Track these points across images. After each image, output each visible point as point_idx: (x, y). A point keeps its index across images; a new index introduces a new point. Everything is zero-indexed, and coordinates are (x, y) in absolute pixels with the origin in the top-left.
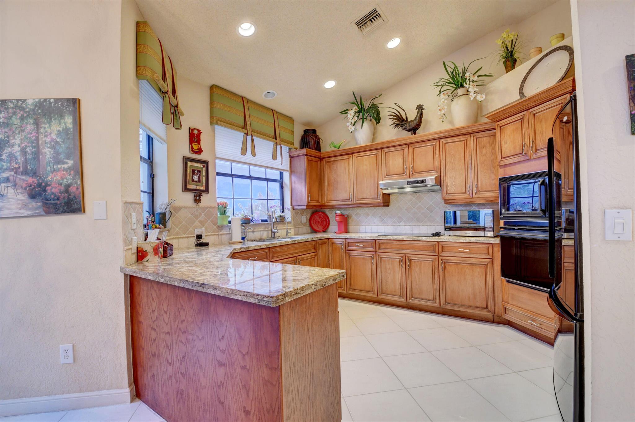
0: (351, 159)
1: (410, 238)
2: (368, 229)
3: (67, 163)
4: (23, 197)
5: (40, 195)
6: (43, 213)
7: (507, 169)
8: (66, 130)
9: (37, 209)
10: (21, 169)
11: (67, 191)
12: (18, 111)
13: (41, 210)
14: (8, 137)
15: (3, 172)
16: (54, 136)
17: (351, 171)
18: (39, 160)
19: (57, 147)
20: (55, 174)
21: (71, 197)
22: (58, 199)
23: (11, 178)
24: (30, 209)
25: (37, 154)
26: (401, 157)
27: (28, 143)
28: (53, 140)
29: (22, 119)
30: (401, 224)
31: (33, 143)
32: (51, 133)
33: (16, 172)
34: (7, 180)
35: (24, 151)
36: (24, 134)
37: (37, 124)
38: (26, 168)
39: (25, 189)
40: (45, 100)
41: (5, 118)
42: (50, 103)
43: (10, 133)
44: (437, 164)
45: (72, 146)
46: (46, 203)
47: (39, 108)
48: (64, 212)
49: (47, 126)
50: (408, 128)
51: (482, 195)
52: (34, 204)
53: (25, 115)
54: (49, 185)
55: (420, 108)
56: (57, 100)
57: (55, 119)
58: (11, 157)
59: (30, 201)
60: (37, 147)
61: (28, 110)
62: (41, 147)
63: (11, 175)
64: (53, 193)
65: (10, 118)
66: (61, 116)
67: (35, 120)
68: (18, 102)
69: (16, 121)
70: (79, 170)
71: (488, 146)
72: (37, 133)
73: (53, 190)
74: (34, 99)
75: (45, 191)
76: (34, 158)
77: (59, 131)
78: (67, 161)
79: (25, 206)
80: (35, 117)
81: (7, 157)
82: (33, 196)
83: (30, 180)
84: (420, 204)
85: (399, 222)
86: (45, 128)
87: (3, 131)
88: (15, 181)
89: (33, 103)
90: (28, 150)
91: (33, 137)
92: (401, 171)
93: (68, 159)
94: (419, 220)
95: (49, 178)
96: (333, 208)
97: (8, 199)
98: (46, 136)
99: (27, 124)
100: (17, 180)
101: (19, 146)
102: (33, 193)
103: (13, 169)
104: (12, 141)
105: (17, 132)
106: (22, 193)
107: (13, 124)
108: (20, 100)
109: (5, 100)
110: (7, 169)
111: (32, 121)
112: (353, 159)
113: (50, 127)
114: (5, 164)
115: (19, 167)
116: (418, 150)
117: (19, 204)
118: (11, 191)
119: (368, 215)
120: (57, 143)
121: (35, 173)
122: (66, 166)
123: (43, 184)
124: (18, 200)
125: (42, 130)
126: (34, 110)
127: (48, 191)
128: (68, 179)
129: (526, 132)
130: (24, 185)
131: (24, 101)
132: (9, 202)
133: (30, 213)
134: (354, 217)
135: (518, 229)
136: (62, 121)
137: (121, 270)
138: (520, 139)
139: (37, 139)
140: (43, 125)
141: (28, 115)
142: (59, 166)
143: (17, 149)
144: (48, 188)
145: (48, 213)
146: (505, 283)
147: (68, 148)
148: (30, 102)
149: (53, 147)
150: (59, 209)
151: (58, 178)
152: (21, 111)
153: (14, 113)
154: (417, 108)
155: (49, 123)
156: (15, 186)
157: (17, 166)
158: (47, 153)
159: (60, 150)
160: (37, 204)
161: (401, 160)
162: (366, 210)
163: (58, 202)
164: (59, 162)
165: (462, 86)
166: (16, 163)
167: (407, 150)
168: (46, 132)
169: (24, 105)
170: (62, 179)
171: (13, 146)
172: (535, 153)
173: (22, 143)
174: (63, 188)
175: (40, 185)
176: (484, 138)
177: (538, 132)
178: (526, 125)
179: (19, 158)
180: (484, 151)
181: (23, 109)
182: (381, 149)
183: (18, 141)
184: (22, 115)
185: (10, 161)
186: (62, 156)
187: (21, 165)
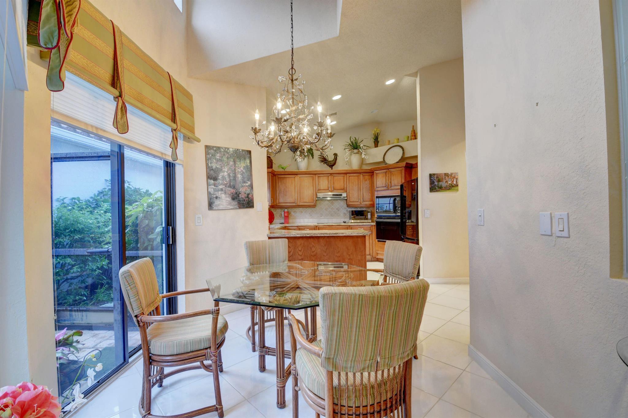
0: (296, 178)
1: (336, 224)
2: (302, 220)
3: (248, 183)
4: (229, 199)
5: (237, 198)
6: (238, 208)
7: (379, 192)
8: (247, 166)
9: (235, 205)
10: (228, 184)
11: (248, 197)
12: (226, 154)
13: (237, 206)
14: (222, 167)
15: (220, 185)
16: (242, 169)
17: (296, 185)
18: (236, 181)
19: (244, 175)
20: (243, 188)
21: (250, 200)
22: (244, 201)
23: (224, 189)
24: (232, 206)
25: (235, 177)
26: (327, 180)
27: (231, 171)
28: (242, 171)
29: (228, 158)
30: (323, 217)
31: (233, 171)
32: (241, 167)
33: (226, 185)
34: (222, 190)
35: (229, 175)
36: (229, 166)
37: (234, 162)
38: (230, 184)
39: (230, 195)
40: (238, 149)
41: (220, 157)
42: (240, 152)
43: (223, 165)
44: (346, 186)
45: (250, 175)
46: (239, 203)
47: (235, 154)
48: (247, 207)
49: (239, 163)
50: (330, 165)
51: (365, 203)
52: (234, 203)
53: (229, 156)
54: (241, 194)
55: (336, 155)
56: (243, 150)
57: (242, 160)
58: (223, 177)
59: (232, 201)
60: (235, 173)
61: (230, 154)
62: (237, 174)
63: (223, 187)
64: (242, 198)
65: (222, 157)
66: (245, 159)
67: (234, 159)
68: (225, 149)
69: (225, 159)
70: (251, 186)
71: (368, 180)
72: (235, 166)
73: (242, 196)
74: (233, 148)
75: (239, 196)
76: (234, 179)
77: (244, 166)
78: (248, 182)
79: (230, 204)
80: (233, 158)
81: (222, 177)
82: (233, 199)
83: (232, 190)
84: (332, 206)
85: (321, 216)
86: (238, 164)
87: (219, 163)
88: (225, 191)
89: (232, 150)
90: (231, 175)
91: (233, 168)
92: (326, 188)
93: (248, 181)
94: (332, 215)
95: (241, 190)
96: (283, 208)
97: (222, 200)
98: (239, 168)
99: (230, 161)
100: (226, 190)
101: (227, 172)
102: (234, 197)
103: (224, 184)
104: (224, 170)
105: (226, 165)
106: (229, 197)
107: (223, 160)
108: (226, 148)
109: (220, 147)
110: (221, 184)
111: (232, 160)
112: (297, 178)
113: (240, 164)
114: (220, 181)
115: (227, 183)
116: (336, 178)
117: (227, 203)
118: (223, 196)
119: (302, 212)
120: (243, 172)
121: (234, 187)
122: (247, 184)
123: (238, 193)
124: (227, 200)
125: (237, 165)
126: (233, 154)
127: (240, 197)
128: (248, 191)
129: (387, 178)
130: (230, 193)
131: (228, 149)
132: (222, 201)
133: (232, 207)
134: (292, 213)
135: (384, 218)
136: (245, 161)
137: (268, 235)
138: (385, 180)
139: (235, 170)
140: (237, 163)
141: (230, 157)
142: (245, 184)
143: (226, 174)
144: (240, 195)
145: (240, 208)
146: (377, 242)
147: (248, 175)
148: (231, 150)
149: (242, 174)
150: (245, 206)
151: (244, 190)
152: (227, 154)
153: (224, 155)
154: (334, 154)
155: (240, 161)
156: (225, 193)
157: (226, 183)
158: (239, 176)
159: (245, 177)
160: (235, 203)
161: (327, 183)
162: (301, 209)
163: (244, 202)
164: (244, 182)
165: (356, 149)
166: (226, 181)
167: (330, 177)
168: (239, 166)
169: (228, 151)
170: (246, 191)
171: (224, 172)
172: (391, 187)
173: (228, 171)
174: (246, 195)
175: (236, 193)
176: (366, 176)
177: (392, 179)
178: (388, 175)
179: (227, 179)
180: (366, 182)
181: (228, 153)
182: (315, 174)
183: (226, 170)
184: (228, 156)
185: (223, 180)
186: (246, 179)
187: (228, 182)
